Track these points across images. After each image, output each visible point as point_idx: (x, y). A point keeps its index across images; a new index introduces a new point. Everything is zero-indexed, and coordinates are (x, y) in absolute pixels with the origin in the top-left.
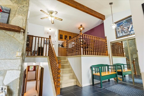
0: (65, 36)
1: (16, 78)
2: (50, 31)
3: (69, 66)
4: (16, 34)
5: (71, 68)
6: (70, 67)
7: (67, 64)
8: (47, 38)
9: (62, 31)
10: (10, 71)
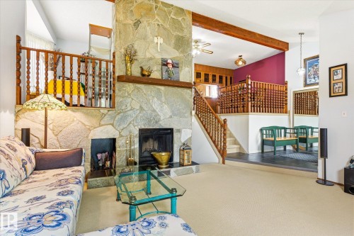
1: (189, 137)
10: (184, 130)
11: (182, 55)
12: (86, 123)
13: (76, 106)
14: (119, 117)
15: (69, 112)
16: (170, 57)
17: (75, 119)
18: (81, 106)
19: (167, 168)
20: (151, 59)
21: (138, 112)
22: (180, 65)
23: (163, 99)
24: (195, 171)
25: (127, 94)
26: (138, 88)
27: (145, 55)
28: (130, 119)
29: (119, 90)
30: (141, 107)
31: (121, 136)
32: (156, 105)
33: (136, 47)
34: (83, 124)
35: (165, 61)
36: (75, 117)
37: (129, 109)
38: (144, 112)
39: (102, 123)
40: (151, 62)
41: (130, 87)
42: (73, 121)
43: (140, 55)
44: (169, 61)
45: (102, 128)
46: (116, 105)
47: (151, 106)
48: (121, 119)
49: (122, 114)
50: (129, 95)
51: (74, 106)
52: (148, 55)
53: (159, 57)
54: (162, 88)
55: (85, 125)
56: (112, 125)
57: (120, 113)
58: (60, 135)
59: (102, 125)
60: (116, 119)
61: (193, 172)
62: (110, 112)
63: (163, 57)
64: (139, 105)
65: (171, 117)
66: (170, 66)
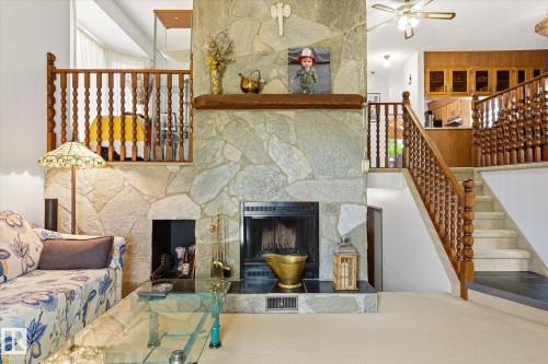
0: (454, 73)
1: (360, 223)
2: (387, 64)
3: (492, 204)
4: (349, 114)
5: (502, 209)
6: (496, 206)
7: (483, 195)
8: (395, 105)
9: (439, 54)
10: (347, 205)
11: (338, 34)
12: (143, 191)
13: (129, 159)
14: (199, 178)
15: (118, 171)
16: (309, 43)
17: (126, 183)
18: (139, 159)
19: (294, 291)
20: (265, 54)
21: (238, 167)
22: (334, 57)
23: (293, 137)
24: (362, 307)
25: (214, 133)
26: (236, 119)
27: (252, 49)
28: (221, 183)
29: (201, 127)
30: (243, 156)
31: (204, 216)
32: (276, 150)
33: (232, 36)
34: (138, 191)
35: (295, 55)
36: (126, 180)
37: (219, 162)
38: (251, 167)
39: (170, 190)
40: (266, 61)
41: (221, 118)
42: (124, 186)
43: (241, 51)
44: (307, 53)
45: (169, 200)
46: (194, 156)
47: (267, 154)
48: (204, 182)
49: (205, 173)
50: (220, 134)
51: (127, 159)
52: (259, 48)
53: (282, 48)
54: (290, 113)
55: (142, 194)
56: (188, 194)
57: (203, 170)
58: (103, 211)
59: (171, 195)
60: (195, 182)
61: (357, 309)
62: (184, 170)
63: (292, 46)
64: (240, 153)
65: (312, 177)
66: (308, 64)
